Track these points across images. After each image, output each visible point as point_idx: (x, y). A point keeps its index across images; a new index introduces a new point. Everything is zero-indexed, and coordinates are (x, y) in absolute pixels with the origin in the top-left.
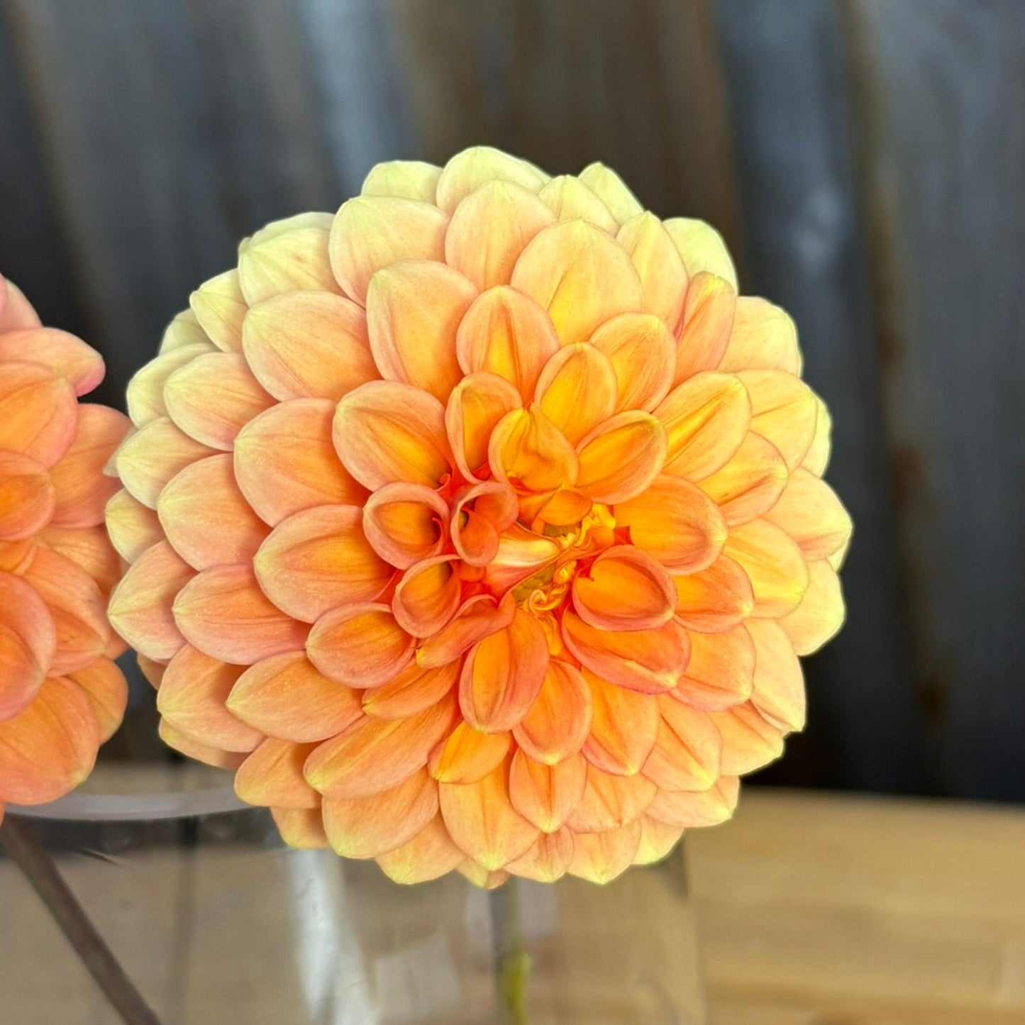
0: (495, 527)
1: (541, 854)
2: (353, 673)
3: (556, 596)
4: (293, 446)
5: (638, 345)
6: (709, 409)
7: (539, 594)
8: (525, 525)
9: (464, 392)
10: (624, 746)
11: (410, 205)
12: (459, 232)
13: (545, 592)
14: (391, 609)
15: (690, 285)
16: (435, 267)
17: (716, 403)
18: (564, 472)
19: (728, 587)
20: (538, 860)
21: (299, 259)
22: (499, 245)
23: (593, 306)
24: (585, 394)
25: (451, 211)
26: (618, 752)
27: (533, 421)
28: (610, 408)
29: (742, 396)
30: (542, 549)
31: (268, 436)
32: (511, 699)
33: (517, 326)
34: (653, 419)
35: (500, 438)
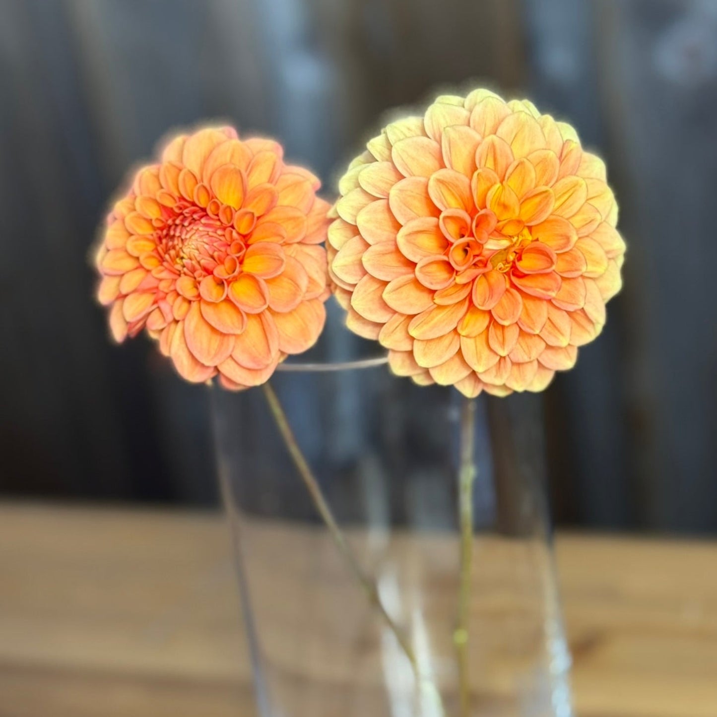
0: (487, 232)
1: (497, 373)
2: (432, 284)
3: (507, 267)
4: (410, 196)
5: (543, 163)
6: (571, 192)
7: (501, 265)
8: (498, 233)
9: (478, 174)
10: (534, 323)
11: (455, 108)
12: (475, 116)
13: (504, 265)
14: (448, 258)
15: (564, 144)
16: (467, 128)
17: (573, 189)
18: (514, 212)
19: (576, 261)
20: (496, 376)
21: (409, 129)
22: (490, 124)
23: (527, 148)
24: (523, 182)
25: (471, 111)
26: (531, 326)
27: (504, 188)
28: (533, 185)
29: (584, 186)
30: (505, 243)
31: (401, 191)
32: (491, 298)
33: (498, 152)
34: (551, 190)
35: (491, 194)
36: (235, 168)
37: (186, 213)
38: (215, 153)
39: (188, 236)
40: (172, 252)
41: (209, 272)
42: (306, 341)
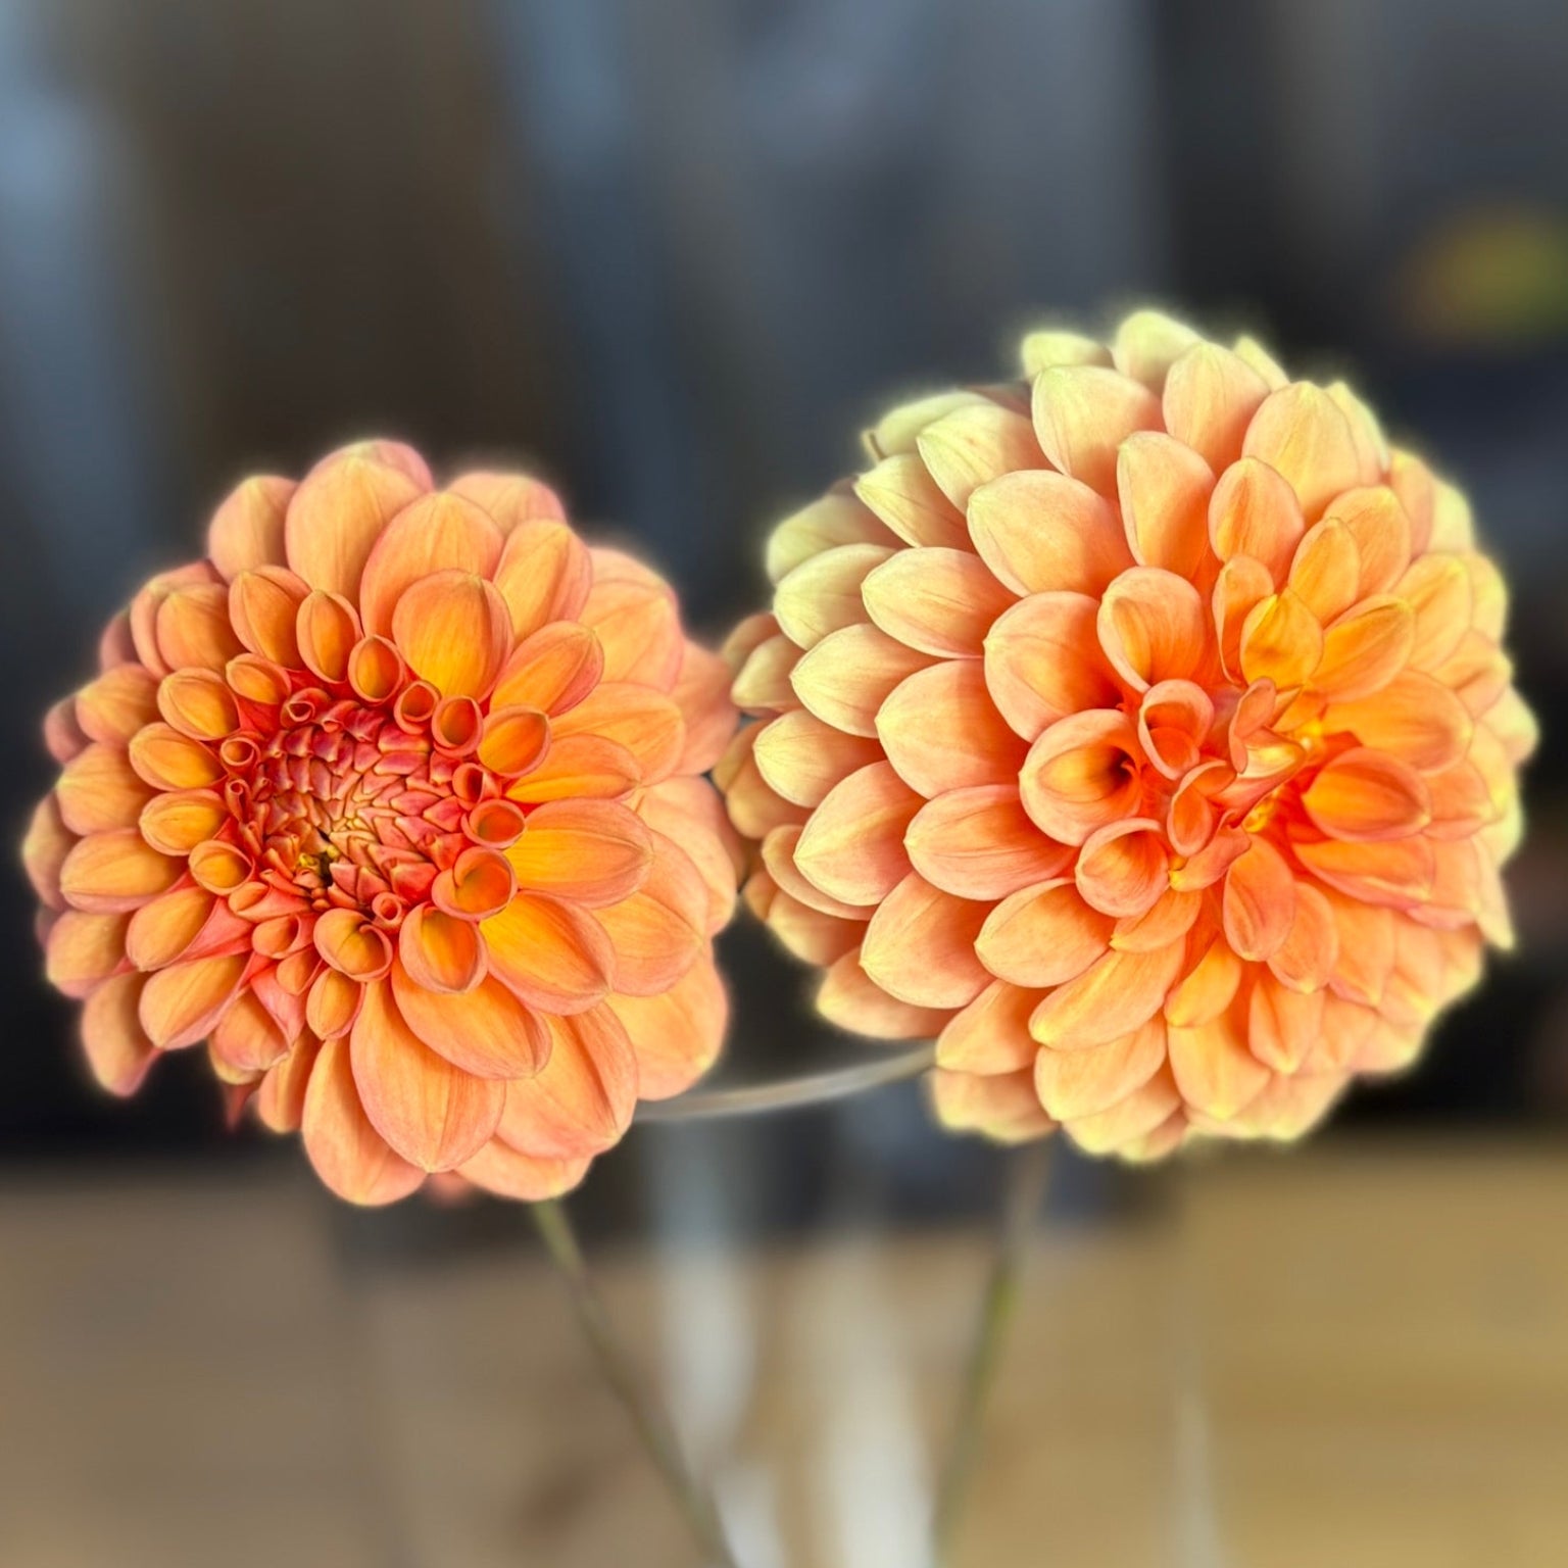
2: (1114, 900)
8: (1268, 732)
11: (1101, 376)
12: (1174, 400)
17: (1431, 588)
18: (1296, 668)
19: (1459, 790)
27: (1283, 607)
28: (1350, 594)
31: (1012, 637)
34: (1403, 603)
36: (464, 584)
37: (327, 723)
38: (393, 534)
39: (340, 794)
40: (291, 841)
41: (416, 897)
42: (689, 1058)
